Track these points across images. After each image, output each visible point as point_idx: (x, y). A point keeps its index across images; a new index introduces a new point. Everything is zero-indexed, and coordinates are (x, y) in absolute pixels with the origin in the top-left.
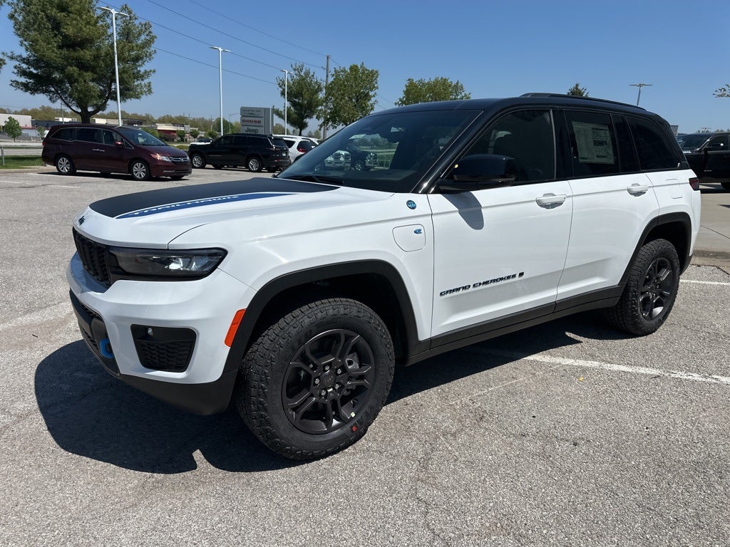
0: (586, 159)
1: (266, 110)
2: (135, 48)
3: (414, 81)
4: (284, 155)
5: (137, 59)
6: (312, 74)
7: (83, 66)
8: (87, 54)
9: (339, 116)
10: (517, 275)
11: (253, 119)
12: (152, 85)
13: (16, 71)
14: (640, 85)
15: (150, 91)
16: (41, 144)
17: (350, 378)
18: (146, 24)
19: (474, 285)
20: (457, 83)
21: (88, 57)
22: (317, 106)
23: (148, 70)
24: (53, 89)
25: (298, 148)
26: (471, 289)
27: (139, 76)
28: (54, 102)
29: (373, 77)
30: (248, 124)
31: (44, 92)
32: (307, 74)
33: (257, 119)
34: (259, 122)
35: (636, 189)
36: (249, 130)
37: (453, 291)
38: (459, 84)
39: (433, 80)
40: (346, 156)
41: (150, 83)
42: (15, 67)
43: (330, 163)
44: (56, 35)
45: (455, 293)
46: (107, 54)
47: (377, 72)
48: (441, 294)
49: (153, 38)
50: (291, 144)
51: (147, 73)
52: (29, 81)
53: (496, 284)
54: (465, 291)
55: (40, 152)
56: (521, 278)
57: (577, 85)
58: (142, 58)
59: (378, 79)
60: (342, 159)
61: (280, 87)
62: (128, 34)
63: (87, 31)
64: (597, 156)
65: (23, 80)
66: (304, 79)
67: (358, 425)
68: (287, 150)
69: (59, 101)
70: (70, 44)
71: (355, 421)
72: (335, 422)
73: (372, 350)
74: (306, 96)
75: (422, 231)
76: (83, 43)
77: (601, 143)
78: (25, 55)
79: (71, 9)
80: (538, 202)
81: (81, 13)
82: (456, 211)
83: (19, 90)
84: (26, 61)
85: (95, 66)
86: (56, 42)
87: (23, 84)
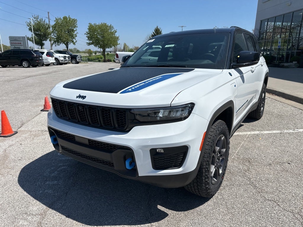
1: (24, 38)
3: (92, 24)
4: (41, 58)
9: (61, 40)
11: (17, 42)
14: (182, 27)
20: (111, 25)
22: (48, 35)
25: (47, 55)
30: (14, 44)
33: (19, 42)
34: (20, 43)
35: (262, 64)
36: (15, 47)
38: (112, 26)
40: (69, 57)
43: (62, 61)
47: (76, 20)
48: (236, 112)
50: (43, 53)
53: (244, 106)
56: (247, 102)
57: (157, 27)
59: (77, 23)
60: (67, 59)
61: (28, 26)
66: (40, 23)
67: (223, 176)
68: (42, 56)
71: (222, 174)
74: (42, 30)
80: (251, 71)
82: (240, 76)
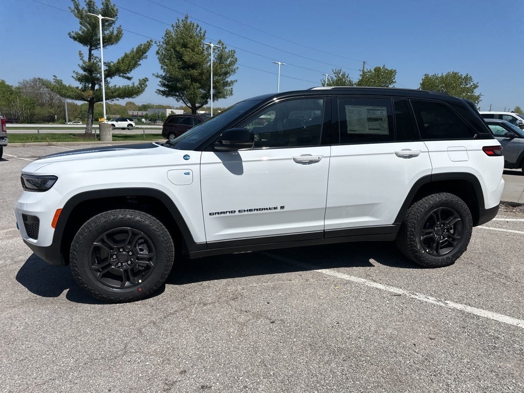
0: (356, 131)
2: (224, 66)
3: (430, 76)
5: (226, 74)
7: (194, 80)
8: (195, 72)
10: (279, 208)
12: (233, 89)
13: (160, 84)
15: (231, 94)
16: (162, 127)
17: (138, 258)
18: (232, 51)
19: (239, 211)
21: (196, 74)
23: (233, 80)
24: (178, 94)
26: (237, 213)
27: (226, 84)
28: (178, 101)
29: (392, 74)
31: (172, 96)
32: (344, 75)
35: (407, 153)
37: (221, 213)
38: (469, 76)
39: (444, 74)
41: (232, 88)
42: (160, 82)
44: (179, 61)
45: (222, 215)
47: (395, 71)
48: (210, 214)
49: (236, 60)
51: (232, 82)
52: (166, 89)
53: (259, 212)
54: (231, 214)
55: (160, 132)
56: (283, 210)
58: (229, 73)
59: (395, 76)
62: (221, 58)
63: (196, 58)
64: (370, 129)
65: (162, 89)
66: (341, 79)
67: (143, 288)
69: (181, 101)
70: (187, 66)
71: (141, 285)
72: (127, 284)
73: (153, 243)
75: (191, 173)
76: (194, 66)
77: (376, 120)
78: (164, 74)
79: (189, 46)
80: (294, 160)
81: (194, 48)
82: (220, 163)
83: (160, 95)
84: (164, 78)
85: (200, 79)
86: (178, 66)
87: (162, 91)
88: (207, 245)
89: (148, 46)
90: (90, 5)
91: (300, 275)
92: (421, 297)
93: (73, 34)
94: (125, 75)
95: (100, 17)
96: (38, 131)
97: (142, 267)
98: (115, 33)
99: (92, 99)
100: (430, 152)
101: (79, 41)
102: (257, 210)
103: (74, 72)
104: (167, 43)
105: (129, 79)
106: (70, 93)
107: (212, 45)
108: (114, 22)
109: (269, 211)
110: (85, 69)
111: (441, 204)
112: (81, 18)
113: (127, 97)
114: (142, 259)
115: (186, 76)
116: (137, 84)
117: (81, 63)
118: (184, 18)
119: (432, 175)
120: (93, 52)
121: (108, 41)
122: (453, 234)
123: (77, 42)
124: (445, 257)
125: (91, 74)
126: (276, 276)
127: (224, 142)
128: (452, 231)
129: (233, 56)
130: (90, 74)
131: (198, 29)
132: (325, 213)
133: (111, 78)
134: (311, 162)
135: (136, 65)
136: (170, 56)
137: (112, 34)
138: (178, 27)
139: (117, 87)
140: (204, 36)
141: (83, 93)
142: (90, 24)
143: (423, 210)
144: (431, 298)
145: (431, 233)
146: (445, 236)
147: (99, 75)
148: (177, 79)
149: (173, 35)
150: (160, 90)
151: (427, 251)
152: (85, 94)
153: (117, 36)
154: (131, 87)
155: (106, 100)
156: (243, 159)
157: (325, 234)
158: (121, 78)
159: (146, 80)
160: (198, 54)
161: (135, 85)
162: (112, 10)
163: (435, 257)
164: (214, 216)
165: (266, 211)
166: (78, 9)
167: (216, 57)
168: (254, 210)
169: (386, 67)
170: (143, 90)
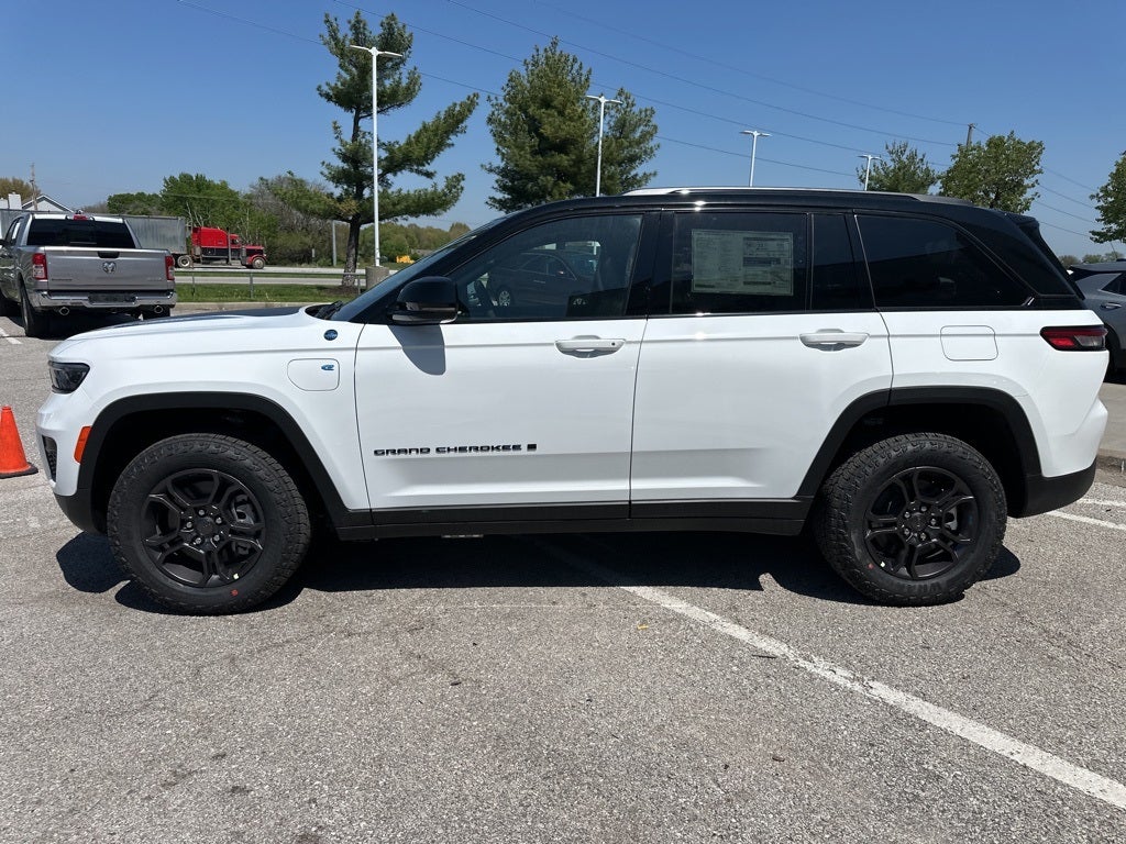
0: (713, 287)
2: (628, 144)
5: (633, 159)
6: (920, 157)
7: (564, 175)
8: (563, 160)
10: (524, 447)
13: (496, 186)
17: (232, 532)
18: (646, 110)
19: (438, 450)
21: (566, 164)
23: (648, 172)
26: (433, 453)
27: (632, 182)
29: (1031, 153)
32: (912, 157)
35: (831, 338)
37: (399, 451)
42: (497, 181)
44: (533, 138)
45: (402, 456)
46: (591, 157)
47: (1040, 144)
48: (376, 452)
49: (655, 127)
52: (506, 196)
53: (480, 454)
54: (420, 455)
56: (532, 452)
58: (639, 158)
62: (624, 126)
63: (567, 129)
64: (745, 283)
65: (499, 196)
66: (905, 167)
67: (242, 591)
70: (547, 147)
71: (237, 584)
73: (260, 504)
75: (336, 368)
76: (563, 147)
77: (766, 262)
78: (502, 165)
79: (555, 103)
80: (559, 346)
81: (565, 107)
82: (399, 348)
83: (494, 209)
84: (504, 172)
85: (575, 174)
86: (531, 147)
87: (500, 201)
88: (371, 516)
89: (469, 106)
90: (358, 27)
91: (584, 595)
92: (820, 668)
93: (325, 89)
94: (421, 168)
95: (375, 52)
96: (251, 281)
97: (245, 549)
98: (404, 82)
99: (357, 216)
100: (893, 336)
101: (336, 102)
102: (476, 449)
103: (323, 163)
104: (511, 99)
105: (429, 175)
106: (316, 206)
107: (603, 100)
108: (403, 61)
109: (502, 453)
110: (345, 158)
111: (918, 458)
112: (342, 55)
113: (424, 213)
114: (242, 533)
115: (546, 169)
116: (441, 186)
117: (338, 146)
118: (548, 45)
119: (891, 392)
120: (361, 123)
121: (389, 100)
122: (955, 533)
123: (332, 104)
124: (928, 583)
125: (356, 168)
126: (531, 591)
127: (409, 306)
128: (953, 525)
129: (649, 121)
130: (353, 169)
131: (576, 66)
132: (631, 464)
133: (395, 175)
134: (597, 352)
135: (440, 146)
136: (516, 127)
137: (398, 86)
138: (535, 64)
139: (404, 192)
140: (587, 80)
141: (338, 205)
142: (355, 67)
143: (869, 470)
144: (840, 671)
145: (894, 524)
146: (931, 534)
147: (369, 170)
148: (527, 174)
149: (525, 82)
150: (493, 198)
151: (883, 565)
152: (342, 207)
153: (408, 88)
154: (432, 193)
155: (380, 219)
156: (447, 342)
157: (631, 510)
158: (414, 174)
159: (459, 178)
160: (571, 119)
161: (439, 190)
162: (399, 37)
163: (902, 582)
164: (385, 456)
165: (495, 453)
166: (334, 37)
167: (612, 124)
168: (470, 448)
169: (1017, 136)
170: (456, 198)
